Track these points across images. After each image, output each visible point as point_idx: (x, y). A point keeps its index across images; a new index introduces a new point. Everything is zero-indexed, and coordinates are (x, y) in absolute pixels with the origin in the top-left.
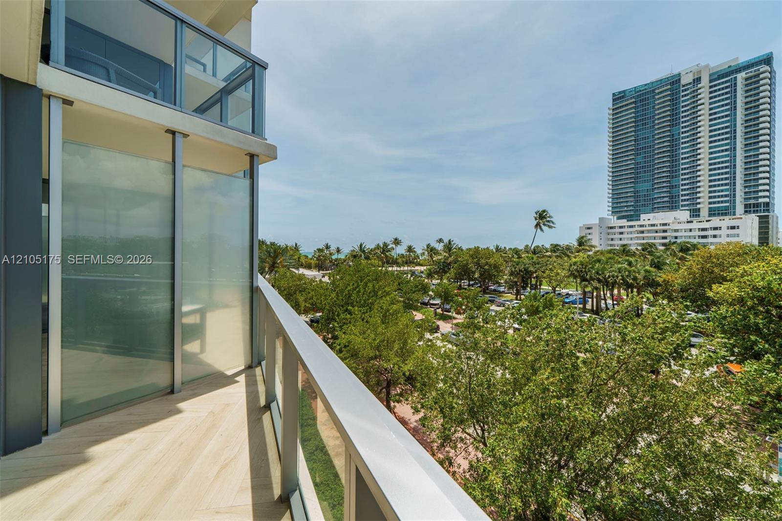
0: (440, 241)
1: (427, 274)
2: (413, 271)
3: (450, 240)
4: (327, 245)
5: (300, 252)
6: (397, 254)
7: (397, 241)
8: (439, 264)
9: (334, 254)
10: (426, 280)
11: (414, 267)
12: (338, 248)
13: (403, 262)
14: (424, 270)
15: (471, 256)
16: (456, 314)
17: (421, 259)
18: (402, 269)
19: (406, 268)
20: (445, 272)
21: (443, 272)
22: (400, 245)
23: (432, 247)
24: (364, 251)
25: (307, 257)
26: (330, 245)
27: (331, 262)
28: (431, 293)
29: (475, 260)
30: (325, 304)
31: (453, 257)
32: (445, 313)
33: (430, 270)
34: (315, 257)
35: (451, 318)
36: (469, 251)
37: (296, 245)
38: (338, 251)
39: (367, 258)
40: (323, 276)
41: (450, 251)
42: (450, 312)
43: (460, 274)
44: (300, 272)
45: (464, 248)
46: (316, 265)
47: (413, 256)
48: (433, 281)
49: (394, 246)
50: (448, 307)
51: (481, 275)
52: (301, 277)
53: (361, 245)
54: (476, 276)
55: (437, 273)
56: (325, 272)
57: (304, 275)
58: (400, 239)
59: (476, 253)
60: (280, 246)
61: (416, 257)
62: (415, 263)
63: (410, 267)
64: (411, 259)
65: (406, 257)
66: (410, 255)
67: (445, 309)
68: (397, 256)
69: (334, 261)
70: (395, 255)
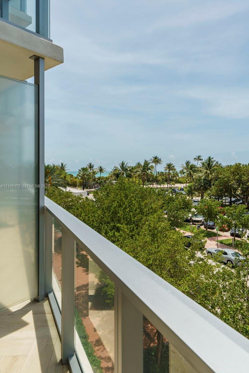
0: (199, 158)
1: (188, 190)
2: (173, 188)
3: (210, 157)
4: (90, 165)
5: (66, 171)
6: (157, 172)
7: (156, 160)
8: (199, 181)
9: (97, 173)
10: (188, 198)
11: (174, 185)
12: (100, 167)
13: (163, 179)
14: (184, 187)
15: (233, 173)
17: (180, 176)
18: (162, 186)
19: (166, 186)
20: (206, 189)
21: (203, 189)
22: (160, 163)
23: (192, 165)
24: (126, 170)
25: (73, 176)
26: (93, 165)
27: (94, 180)
28: (193, 210)
30: (93, 221)
31: (213, 174)
32: (208, 230)
33: (190, 187)
34: (80, 176)
36: (230, 168)
37: (62, 164)
38: (101, 170)
39: (129, 176)
40: (88, 194)
41: (210, 168)
42: (214, 229)
43: (221, 190)
44: (67, 190)
45: (224, 166)
46: (80, 184)
47: (172, 174)
48: (194, 198)
49: (154, 164)
50: (211, 223)
51: (243, 192)
52: (69, 195)
53: (123, 164)
54: (238, 193)
55: (198, 190)
56: (89, 190)
57: (71, 193)
58: (159, 158)
59: (237, 170)
60: (48, 166)
61: (176, 175)
62: (175, 180)
63: (170, 185)
64: (170, 177)
65: (166, 175)
66: (169, 174)
67: (208, 226)
68: (157, 174)
69: (97, 180)
70: (155, 173)
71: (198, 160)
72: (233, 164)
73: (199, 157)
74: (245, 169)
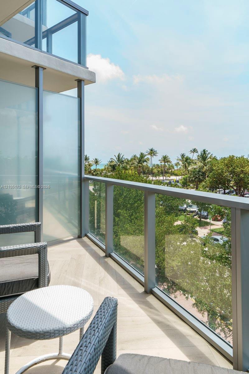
0: (195, 151)
1: (183, 182)
3: (205, 150)
4: (86, 157)
7: (152, 152)
8: (194, 173)
9: (92, 166)
11: (170, 177)
12: (96, 159)
13: (159, 172)
14: (179, 179)
15: (226, 165)
16: (212, 220)
17: (175, 169)
18: (157, 178)
19: (161, 178)
20: (201, 181)
21: (198, 181)
22: (156, 155)
23: (187, 157)
24: (122, 162)
26: (89, 157)
29: (230, 169)
31: (208, 166)
32: (202, 220)
33: (185, 179)
35: (208, 224)
36: (224, 160)
38: (97, 162)
39: (125, 168)
41: (205, 160)
42: (207, 218)
43: (215, 182)
45: (218, 158)
47: (168, 166)
49: (149, 156)
50: (205, 214)
51: (236, 183)
53: (119, 156)
54: (231, 185)
55: (192, 181)
58: (155, 150)
59: (230, 162)
61: (171, 167)
62: (170, 173)
63: (165, 177)
64: (166, 169)
65: (161, 167)
66: (165, 166)
67: (202, 216)
68: (153, 166)
69: (93, 172)
70: (151, 166)
71: (193, 153)
72: (227, 156)
73: (194, 149)
74: (238, 161)
